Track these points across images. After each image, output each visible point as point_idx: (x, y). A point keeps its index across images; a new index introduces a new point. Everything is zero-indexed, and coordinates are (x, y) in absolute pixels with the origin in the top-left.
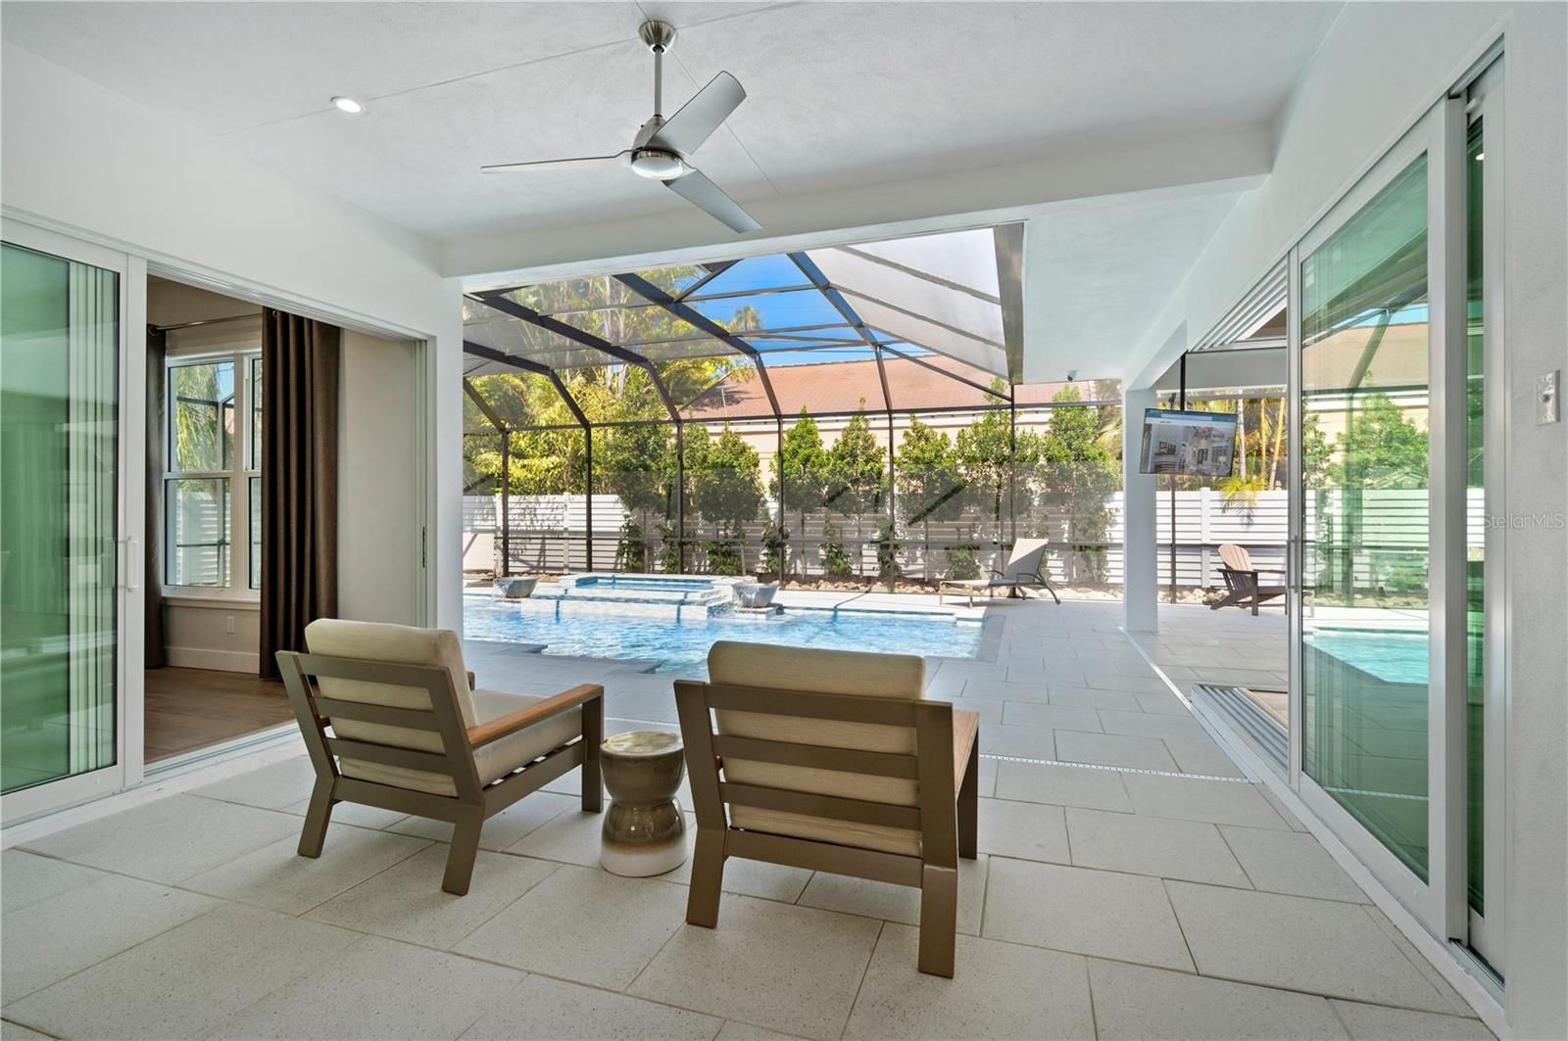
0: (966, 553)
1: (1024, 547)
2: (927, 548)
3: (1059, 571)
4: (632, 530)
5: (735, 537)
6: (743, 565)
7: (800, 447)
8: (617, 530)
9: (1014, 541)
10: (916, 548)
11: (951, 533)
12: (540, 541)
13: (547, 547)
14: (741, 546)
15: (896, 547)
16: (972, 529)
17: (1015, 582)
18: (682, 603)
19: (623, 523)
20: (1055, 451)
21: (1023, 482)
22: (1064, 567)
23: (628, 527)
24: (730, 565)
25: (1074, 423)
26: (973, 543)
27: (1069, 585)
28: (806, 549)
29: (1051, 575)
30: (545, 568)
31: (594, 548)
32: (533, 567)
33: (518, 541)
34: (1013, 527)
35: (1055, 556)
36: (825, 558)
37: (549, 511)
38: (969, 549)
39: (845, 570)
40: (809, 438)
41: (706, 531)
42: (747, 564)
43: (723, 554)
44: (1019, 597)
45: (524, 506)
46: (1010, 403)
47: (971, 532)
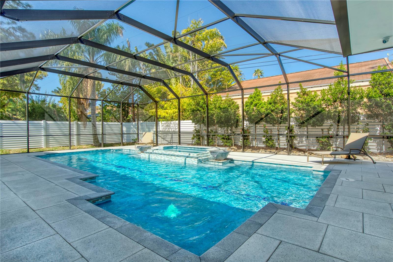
0: (325, 140)
1: (354, 137)
2: (307, 137)
3: (375, 147)
4: (198, 131)
5: (231, 133)
6: (233, 143)
7: (254, 101)
8: (192, 131)
9: (349, 134)
10: (303, 137)
11: (319, 131)
12: (171, 135)
13: (173, 136)
14: (232, 136)
15: (294, 137)
16: (329, 130)
17: (349, 153)
18: (187, 157)
19: (194, 129)
20: (373, 94)
21: (355, 109)
22: (377, 146)
23: (196, 130)
24: (229, 142)
25: (384, 82)
26: (330, 135)
27: (380, 154)
28: (257, 137)
29: (370, 149)
30: (173, 143)
31: (181, 137)
32: (169, 142)
33: (165, 135)
34: (349, 129)
35: (372, 141)
36: (264, 141)
37: (174, 126)
38: (327, 138)
39: (272, 145)
40: (258, 98)
41: (221, 131)
42: (234, 142)
43: (226, 139)
44: (352, 159)
45: (167, 124)
46: (347, 74)
47: (328, 131)
